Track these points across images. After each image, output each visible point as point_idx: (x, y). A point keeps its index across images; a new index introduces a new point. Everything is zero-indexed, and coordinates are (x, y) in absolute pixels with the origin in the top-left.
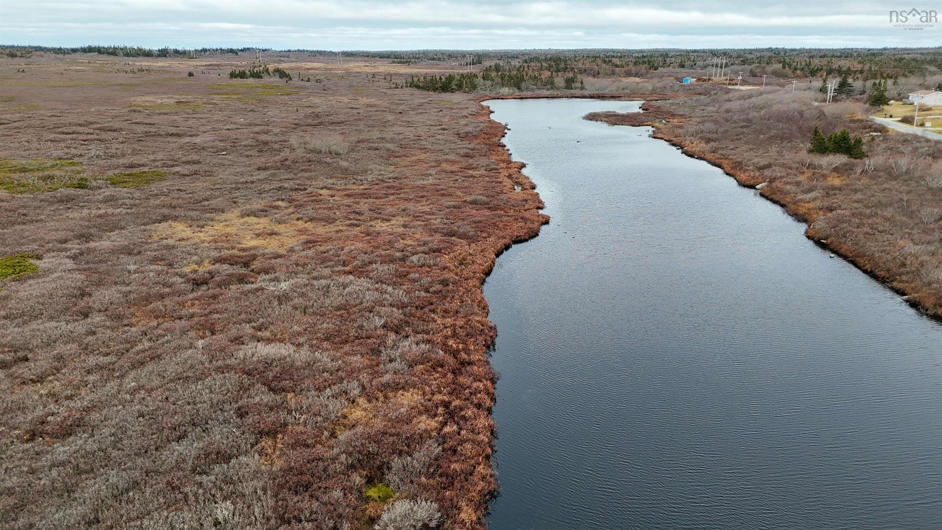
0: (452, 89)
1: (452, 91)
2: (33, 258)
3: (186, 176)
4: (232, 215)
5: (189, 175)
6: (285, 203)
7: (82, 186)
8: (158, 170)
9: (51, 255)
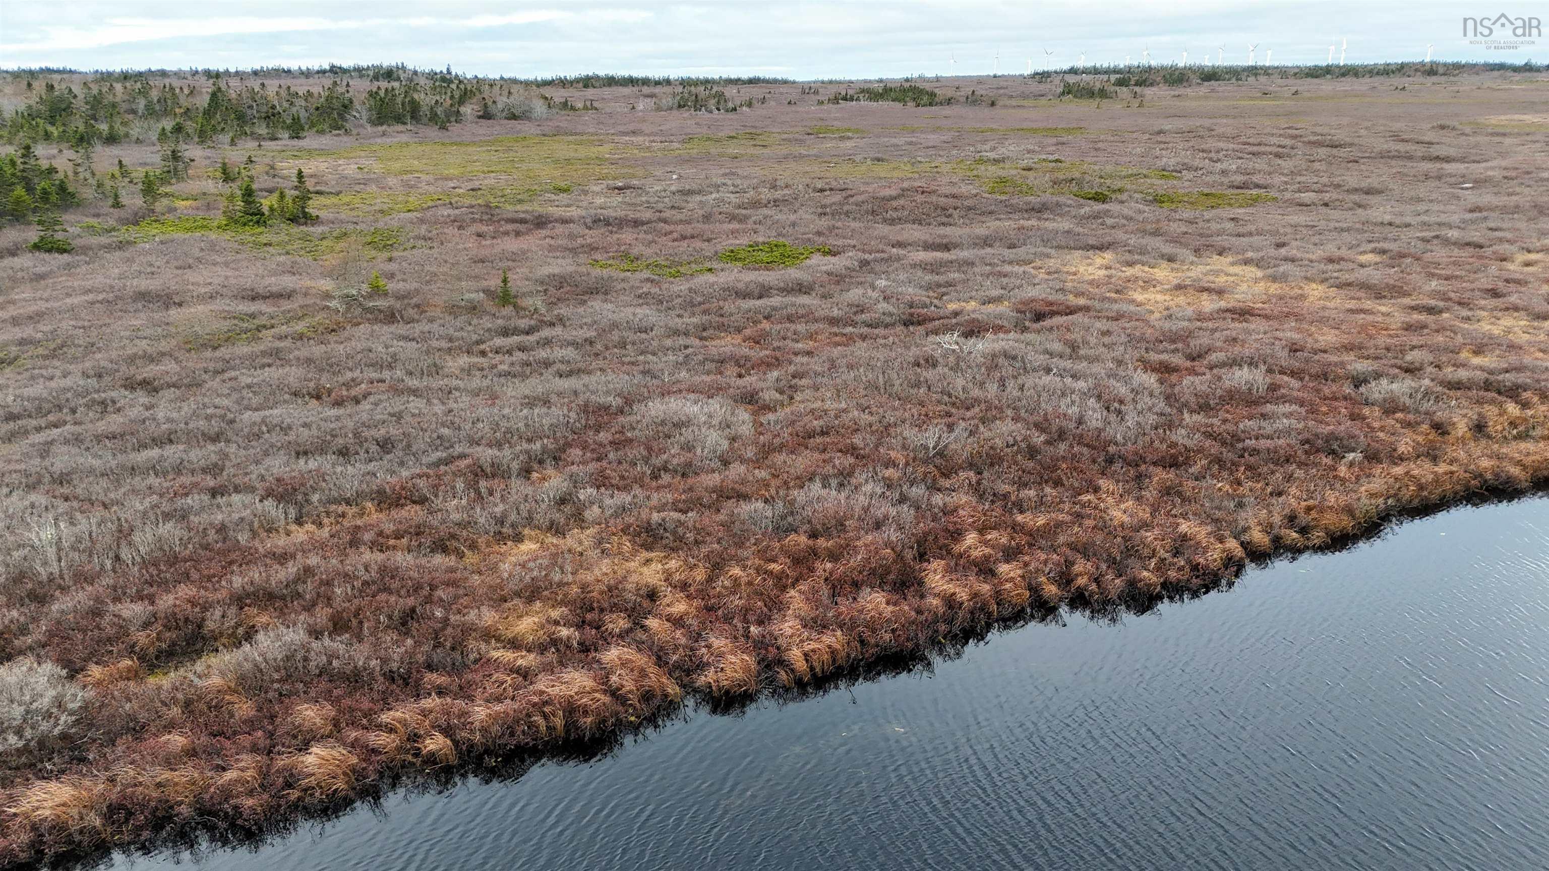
2: (825, 253)
3: (1301, 205)
4: (1230, 259)
5: (1307, 205)
6: (1376, 258)
7: (1099, 198)
8: (1273, 193)
9: (850, 254)
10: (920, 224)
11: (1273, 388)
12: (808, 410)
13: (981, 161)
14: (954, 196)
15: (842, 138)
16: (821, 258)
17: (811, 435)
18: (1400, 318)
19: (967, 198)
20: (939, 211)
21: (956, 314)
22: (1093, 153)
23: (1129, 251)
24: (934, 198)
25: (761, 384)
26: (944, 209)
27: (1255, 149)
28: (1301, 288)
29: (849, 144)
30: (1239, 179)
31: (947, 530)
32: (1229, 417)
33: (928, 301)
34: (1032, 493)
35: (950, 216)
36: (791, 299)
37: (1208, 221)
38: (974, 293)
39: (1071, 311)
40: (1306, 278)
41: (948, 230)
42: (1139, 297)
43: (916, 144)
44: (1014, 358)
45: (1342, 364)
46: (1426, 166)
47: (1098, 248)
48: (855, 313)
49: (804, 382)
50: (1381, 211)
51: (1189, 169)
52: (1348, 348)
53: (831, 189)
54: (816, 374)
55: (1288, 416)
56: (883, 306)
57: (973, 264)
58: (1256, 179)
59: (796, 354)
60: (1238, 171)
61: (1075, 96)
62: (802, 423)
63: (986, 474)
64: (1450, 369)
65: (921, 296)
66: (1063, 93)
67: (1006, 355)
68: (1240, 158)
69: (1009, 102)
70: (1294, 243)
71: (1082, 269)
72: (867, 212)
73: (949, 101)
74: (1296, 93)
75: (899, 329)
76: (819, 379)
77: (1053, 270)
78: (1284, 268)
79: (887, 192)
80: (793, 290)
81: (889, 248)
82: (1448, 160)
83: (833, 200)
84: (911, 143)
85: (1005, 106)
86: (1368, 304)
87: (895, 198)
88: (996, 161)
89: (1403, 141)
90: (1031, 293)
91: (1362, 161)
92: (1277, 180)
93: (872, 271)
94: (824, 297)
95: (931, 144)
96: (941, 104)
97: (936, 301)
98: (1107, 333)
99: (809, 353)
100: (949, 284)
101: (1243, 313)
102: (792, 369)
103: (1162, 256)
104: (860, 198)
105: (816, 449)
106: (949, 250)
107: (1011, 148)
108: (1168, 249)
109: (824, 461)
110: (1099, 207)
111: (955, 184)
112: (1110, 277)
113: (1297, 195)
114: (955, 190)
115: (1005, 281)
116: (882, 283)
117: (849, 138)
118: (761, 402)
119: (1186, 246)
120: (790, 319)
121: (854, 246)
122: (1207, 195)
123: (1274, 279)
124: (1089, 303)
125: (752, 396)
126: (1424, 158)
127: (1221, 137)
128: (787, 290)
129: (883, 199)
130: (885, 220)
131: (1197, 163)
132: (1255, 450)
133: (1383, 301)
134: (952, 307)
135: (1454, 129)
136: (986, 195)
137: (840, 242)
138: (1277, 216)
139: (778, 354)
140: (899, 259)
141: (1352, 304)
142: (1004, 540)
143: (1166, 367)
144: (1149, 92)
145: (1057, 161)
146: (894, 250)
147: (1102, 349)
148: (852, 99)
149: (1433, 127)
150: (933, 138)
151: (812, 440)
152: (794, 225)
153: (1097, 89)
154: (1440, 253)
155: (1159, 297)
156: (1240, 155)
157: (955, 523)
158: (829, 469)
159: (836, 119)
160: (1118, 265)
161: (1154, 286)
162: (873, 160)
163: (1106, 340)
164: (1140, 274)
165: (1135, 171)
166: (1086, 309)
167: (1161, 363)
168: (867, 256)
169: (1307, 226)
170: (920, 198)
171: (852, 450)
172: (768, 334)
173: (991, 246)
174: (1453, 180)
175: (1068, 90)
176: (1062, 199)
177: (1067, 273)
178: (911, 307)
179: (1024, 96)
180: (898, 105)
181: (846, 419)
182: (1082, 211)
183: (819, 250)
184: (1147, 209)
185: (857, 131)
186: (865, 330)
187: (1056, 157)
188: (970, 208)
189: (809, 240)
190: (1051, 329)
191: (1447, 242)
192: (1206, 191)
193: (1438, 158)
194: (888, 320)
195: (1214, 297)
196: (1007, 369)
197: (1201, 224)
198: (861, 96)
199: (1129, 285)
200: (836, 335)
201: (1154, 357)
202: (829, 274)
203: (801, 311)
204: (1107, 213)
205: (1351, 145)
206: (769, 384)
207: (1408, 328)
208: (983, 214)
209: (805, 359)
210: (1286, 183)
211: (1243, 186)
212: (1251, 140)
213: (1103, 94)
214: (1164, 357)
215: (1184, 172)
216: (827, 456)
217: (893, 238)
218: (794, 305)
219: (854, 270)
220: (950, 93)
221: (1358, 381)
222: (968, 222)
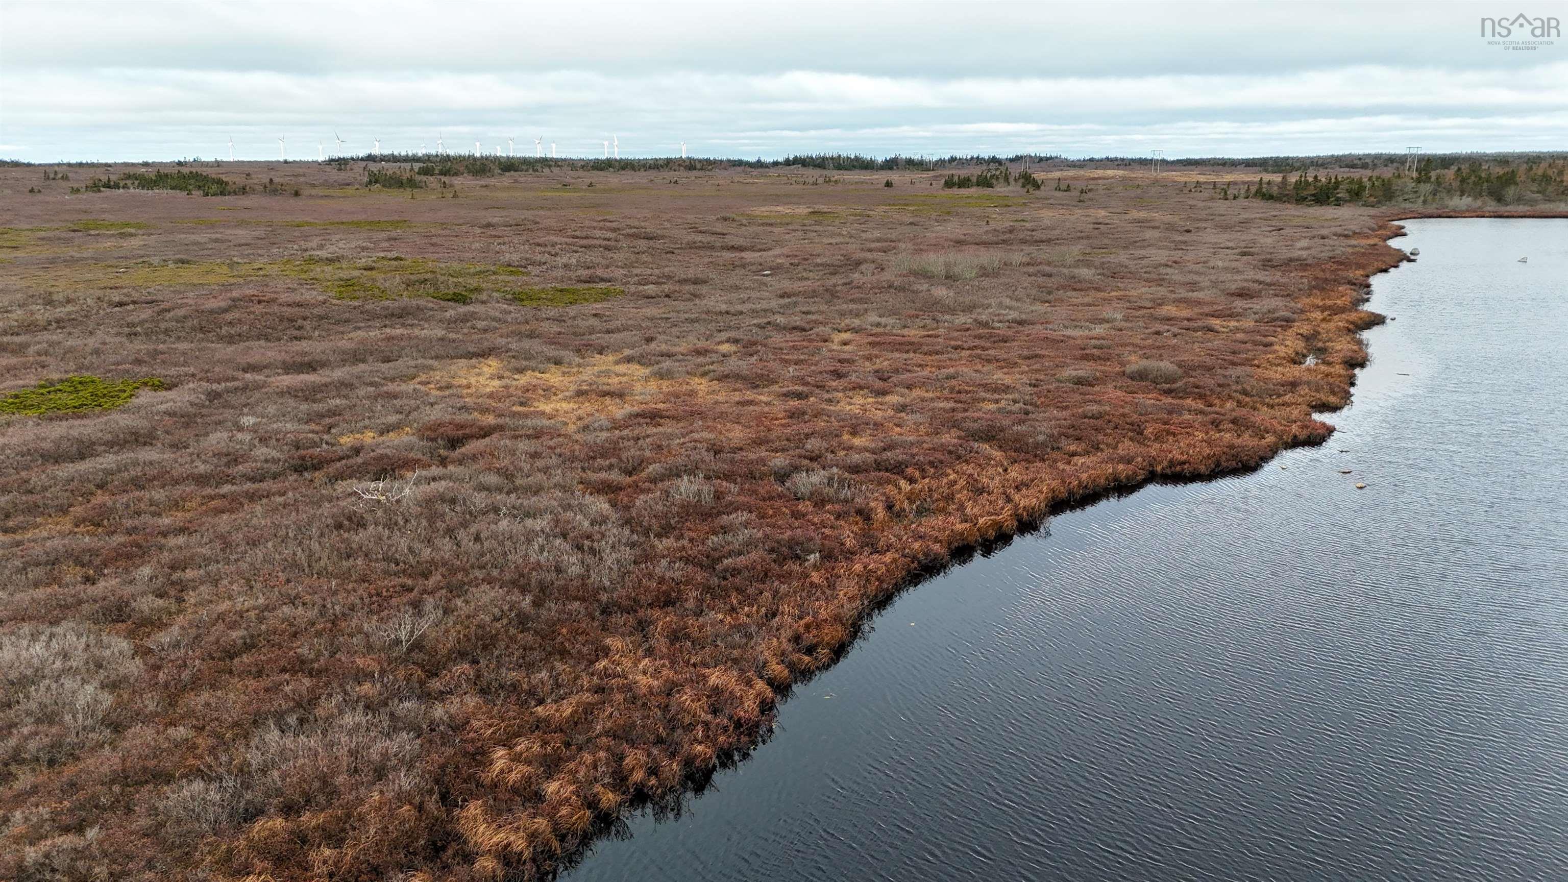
0: (1338, 199)
1: (1338, 203)
2: (156, 388)
3: (648, 297)
4: (611, 358)
5: (653, 298)
6: (733, 348)
7: (459, 299)
8: (619, 287)
9: (191, 385)
10: (267, 340)
11: (718, 496)
12: (214, 616)
13: (312, 260)
14: (299, 305)
15: (123, 235)
16: (151, 393)
17: (231, 654)
18: (779, 407)
19: (314, 306)
20: (286, 324)
21: (357, 451)
22: (432, 249)
23: (514, 357)
24: (276, 308)
25: (128, 590)
26: (291, 320)
27: (585, 242)
28: (688, 383)
29: (135, 242)
30: (584, 273)
31: (466, 754)
32: (694, 535)
33: (316, 437)
34: (544, 675)
35: (300, 328)
36: (127, 456)
37: (574, 318)
38: (367, 422)
39: (485, 432)
40: (688, 373)
41: (304, 345)
42: (547, 408)
43: (223, 242)
44: (453, 501)
45: (763, 461)
46: (728, 255)
47: (483, 356)
48: (228, 465)
49: (190, 574)
50: (715, 301)
51: (533, 264)
52: (759, 442)
53: (134, 302)
54: (208, 560)
55: (746, 525)
56: (262, 452)
57: (350, 386)
58: (599, 272)
59: (165, 535)
60: (579, 265)
61: (384, 186)
62: (212, 639)
63: (483, 663)
64: (843, 453)
65: (306, 432)
66: (370, 182)
67: (442, 499)
68: (576, 252)
69: (314, 192)
70: (660, 337)
71: (473, 380)
72: (193, 329)
73: (243, 191)
74: (591, 185)
75: (293, 477)
76: (213, 568)
77: (443, 384)
78: (667, 364)
79: (212, 304)
80: (126, 442)
81: (240, 374)
82: (741, 249)
83: (143, 316)
84: (216, 241)
85: (311, 196)
86: (750, 395)
87: (225, 310)
88: (330, 261)
89: (701, 232)
90: (435, 414)
91: (676, 251)
92: (619, 273)
93: (227, 405)
94: (175, 446)
95: (243, 241)
96: (235, 193)
97: (326, 437)
98: (535, 455)
99: (182, 530)
100: (332, 413)
101: (654, 417)
102: (166, 557)
103: (549, 360)
104: (181, 312)
105: (245, 673)
106: (315, 370)
107: (341, 245)
108: (551, 351)
109: (267, 690)
110: (463, 309)
111: (294, 290)
112: (506, 387)
113: (641, 288)
114: (298, 298)
115: (397, 402)
116: (248, 420)
117: (131, 235)
118: (136, 616)
119: (565, 347)
120: (138, 484)
121: (193, 375)
122: (561, 291)
123: (661, 375)
124: (500, 421)
125: (120, 609)
126: (723, 248)
127: (549, 230)
128: (117, 443)
129: (212, 312)
130: (221, 338)
131: (538, 258)
132: (734, 569)
133: (760, 390)
134: (347, 441)
135: (733, 220)
136: (335, 301)
137: (173, 371)
138: (632, 310)
139: (138, 538)
140: (258, 387)
141: (737, 397)
142: (536, 748)
143: (609, 486)
144: (457, 181)
145: (396, 259)
146: (248, 376)
147: (540, 476)
148: (117, 186)
149: (718, 219)
150: (242, 234)
151: (236, 661)
152: (97, 352)
153: (405, 178)
154: (777, 339)
155: (565, 406)
156: (575, 248)
157: (473, 741)
158: (280, 703)
159: (104, 211)
160: (509, 374)
161: (555, 394)
162: (176, 262)
163: (540, 463)
164: (535, 382)
165: (482, 268)
166: (501, 428)
167: (603, 482)
168: (215, 386)
169: (662, 318)
170: (258, 309)
171: (299, 666)
172: (113, 510)
173: (363, 361)
174: (754, 268)
175: (374, 179)
176: (422, 302)
177: (459, 386)
178: (298, 448)
179: (327, 185)
180: (182, 194)
181: (272, 620)
182: (448, 314)
183: (145, 384)
184: (512, 308)
185: (139, 226)
186: (249, 486)
187: (394, 254)
188: (321, 318)
189: (128, 371)
190: (474, 458)
191: (779, 328)
192: (559, 286)
193: (733, 248)
194: (274, 468)
195: (618, 400)
196: (452, 517)
197: (569, 323)
198: (129, 182)
199: (529, 395)
200: (212, 498)
201: (594, 477)
202: (171, 414)
203: (152, 472)
204: (473, 315)
205: (663, 237)
206: (139, 587)
207: (792, 415)
208: (337, 323)
209: (181, 540)
210: (625, 275)
211: (590, 280)
212: (578, 233)
213: (411, 183)
214: (603, 475)
215: (530, 267)
216: (267, 682)
217: (243, 360)
218: (135, 463)
219: (203, 406)
220: (240, 180)
221: (782, 476)
222: (324, 333)
